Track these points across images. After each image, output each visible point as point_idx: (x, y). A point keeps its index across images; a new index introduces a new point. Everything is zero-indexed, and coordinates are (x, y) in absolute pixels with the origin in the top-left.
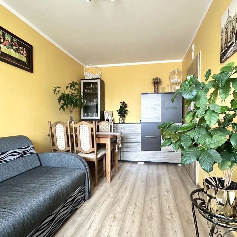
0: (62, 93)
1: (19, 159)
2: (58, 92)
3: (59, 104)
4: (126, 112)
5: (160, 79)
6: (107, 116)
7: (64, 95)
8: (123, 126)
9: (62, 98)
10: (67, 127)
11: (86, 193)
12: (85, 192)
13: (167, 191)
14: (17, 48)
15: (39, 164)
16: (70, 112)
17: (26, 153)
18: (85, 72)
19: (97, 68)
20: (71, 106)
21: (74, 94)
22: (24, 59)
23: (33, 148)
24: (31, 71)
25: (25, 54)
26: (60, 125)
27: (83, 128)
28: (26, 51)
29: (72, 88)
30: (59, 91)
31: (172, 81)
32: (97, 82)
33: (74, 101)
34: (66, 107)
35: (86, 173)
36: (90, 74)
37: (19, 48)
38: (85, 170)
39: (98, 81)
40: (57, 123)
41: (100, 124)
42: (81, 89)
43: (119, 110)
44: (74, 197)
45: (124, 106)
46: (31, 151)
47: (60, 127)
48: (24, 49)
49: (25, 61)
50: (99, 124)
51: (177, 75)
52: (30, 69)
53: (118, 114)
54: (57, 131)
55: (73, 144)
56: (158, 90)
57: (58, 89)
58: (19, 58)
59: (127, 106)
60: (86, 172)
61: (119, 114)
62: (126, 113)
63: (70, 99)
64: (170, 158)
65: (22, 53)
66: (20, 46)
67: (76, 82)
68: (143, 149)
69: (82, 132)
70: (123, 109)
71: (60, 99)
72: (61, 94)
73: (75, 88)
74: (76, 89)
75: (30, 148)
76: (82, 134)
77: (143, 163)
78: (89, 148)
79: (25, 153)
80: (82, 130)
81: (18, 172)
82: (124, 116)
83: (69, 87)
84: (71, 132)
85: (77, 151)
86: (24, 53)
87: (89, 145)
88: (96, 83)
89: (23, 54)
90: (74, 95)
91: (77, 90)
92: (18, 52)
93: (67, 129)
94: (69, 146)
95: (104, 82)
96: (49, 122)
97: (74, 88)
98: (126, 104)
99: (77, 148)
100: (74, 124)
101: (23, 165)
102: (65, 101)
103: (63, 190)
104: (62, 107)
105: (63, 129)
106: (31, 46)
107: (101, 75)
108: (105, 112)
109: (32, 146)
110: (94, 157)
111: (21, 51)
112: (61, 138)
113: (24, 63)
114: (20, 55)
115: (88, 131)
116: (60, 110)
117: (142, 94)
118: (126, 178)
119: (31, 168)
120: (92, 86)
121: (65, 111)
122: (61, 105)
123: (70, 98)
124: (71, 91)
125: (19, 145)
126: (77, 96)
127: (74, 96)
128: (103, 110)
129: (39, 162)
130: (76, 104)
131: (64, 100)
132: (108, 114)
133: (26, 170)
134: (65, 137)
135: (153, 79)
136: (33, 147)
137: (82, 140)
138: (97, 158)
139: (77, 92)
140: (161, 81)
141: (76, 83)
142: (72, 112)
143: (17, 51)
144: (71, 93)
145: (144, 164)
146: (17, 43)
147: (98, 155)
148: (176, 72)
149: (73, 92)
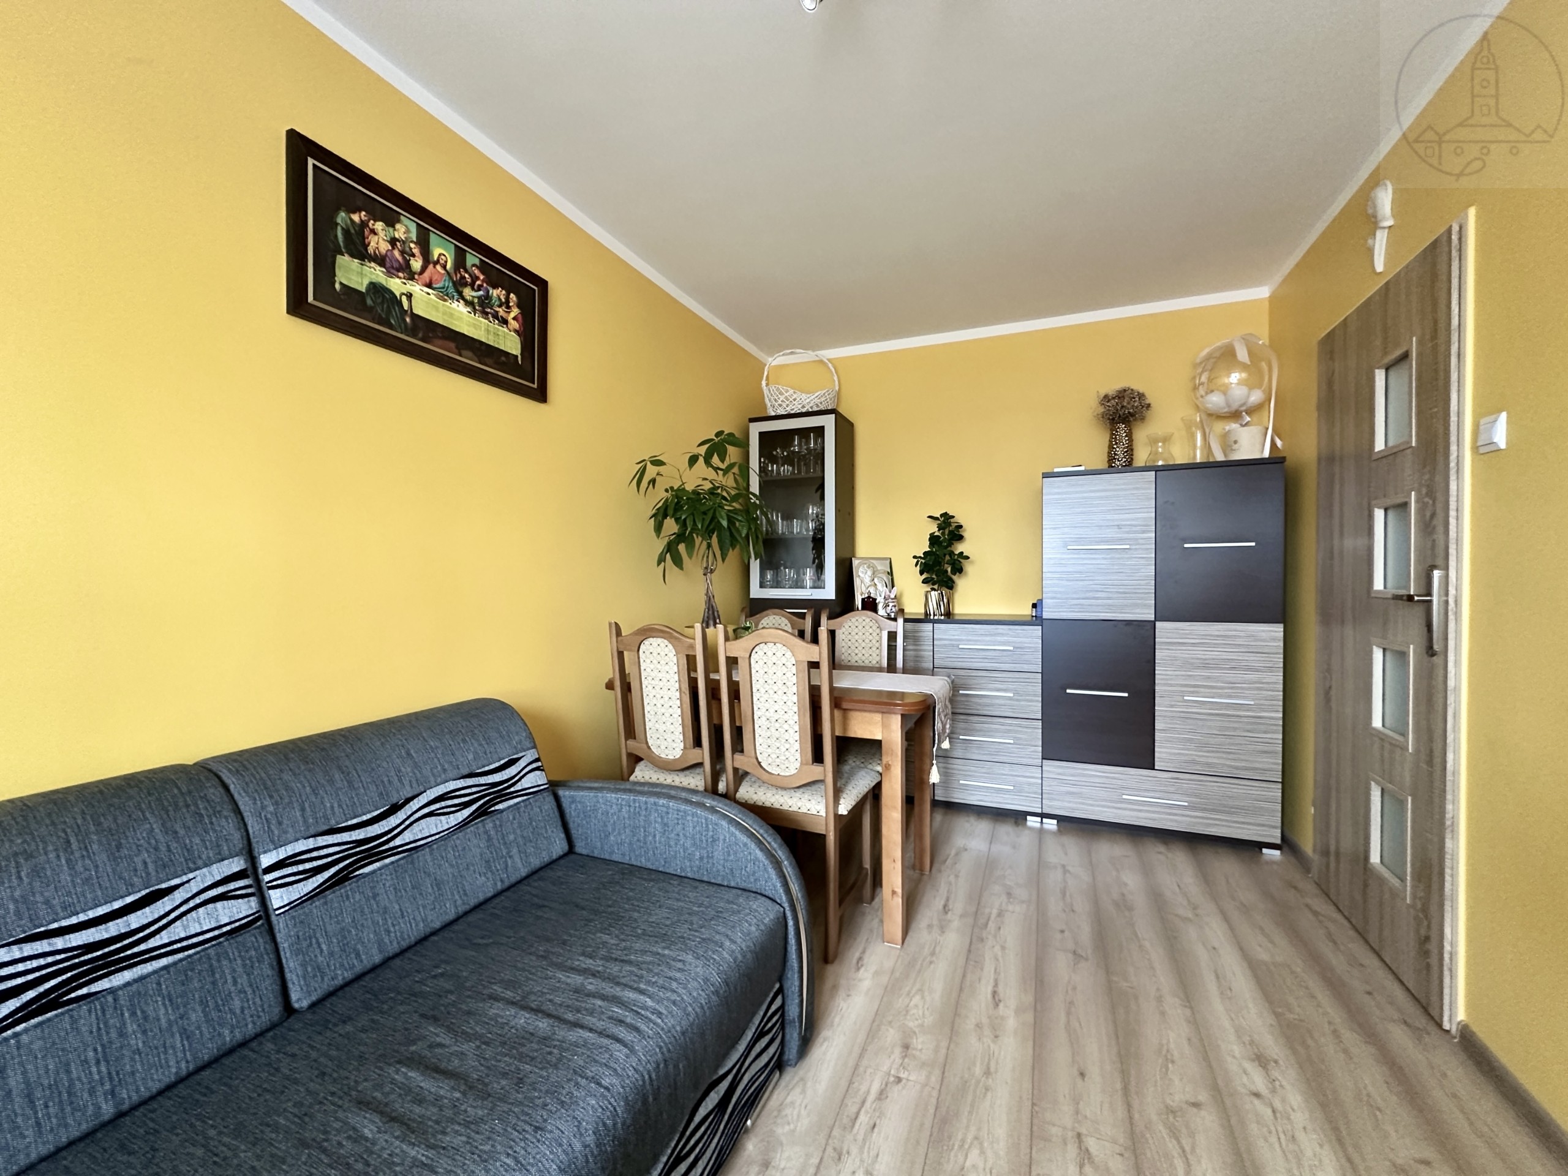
0: (672, 488)
1: (471, 829)
2: (653, 482)
3: (658, 536)
4: (958, 565)
5: (1141, 396)
6: (867, 580)
7: (680, 494)
8: (946, 632)
9: (670, 511)
10: (691, 653)
11: (787, 1031)
12: (783, 1027)
13: (1262, 1060)
14: (481, 293)
15: (559, 846)
16: (702, 572)
17: (502, 796)
18: (767, 385)
19: (821, 362)
20: (709, 546)
21: (723, 488)
22: (511, 344)
23: (534, 765)
24: (540, 394)
25: (514, 319)
26: (659, 640)
27: (770, 663)
28: (519, 306)
29: (715, 460)
30: (658, 479)
31: (1215, 400)
32: (822, 428)
33: (725, 523)
34: (687, 548)
35: (791, 923)
36: (791, 391)
37: (488, 296)
38: (786, 905)
39: (828, 422)
40: (647, 632)
41: (841, 626)
42: (748, 463)
43: (925, 553)
44: (730, 1078)
45: (950, 532)
46: (526, 783)
47: (659, 650)
48: (512, 295)
49: (514, 352)
50: (834, 624)
51: (1244, 367)
52: (535, 386)
53: (921, 573)
54: (648, 670)
55: (717, 732)
56: (1130, 451)
57: (651, 471)
58: (491, 337)
59: (965, 534)
60: (789, 914)
61: (925, 576)
62: (959, 570)
63: (705, 513)
64: (1213, 810)
65: (504, 315)
66: (495, 287)
67: (731, 435)
68: (1051, 751)
69: (762, 681)
70: (946, 547)
71: (660, 515)
72: (667, 491)
73: (727, 463)
74: (731, 466)
75: (522, 763)
76: (762, 691)
77: (1055, 822)
78: (798, 765)
79: (501, 793)
80: (762, 672)
81: (459, 902)
82: (950, 585)
83: (701, 460)
84: (711, 668)
85: (736, 770)
86: (512, 315)
87: (797, 746)
88: (820, 431)
89: (505, 322)
90: (725, 494)
91: (736, 470)
92: (487, 314)
93: (691, 661)
94: (698, 743)
95: (851, 425)
96: (610, 624)
97: (722, 461)
98: (961, 527)
99: (737, 756)
100: (727, 639)
101: (487, 862)
102: (684, 525)
103: (676, 1066)
104: (671, 548)
105: (675, 659)
106: (543, 284)
107: (839, 393)
108: (855, 562)
109: (531, 755)
110: (823, 813)
111: (500, 306)
112: (662, 701)
113: (512, 361)
114: (495, 326)
115: (794, 679)
116: (659, 564)
117: (1046, 475)
118: (982, 921)
119: (524, 872)
120: (800, 445)
121: (681, 568)
122: (666, 540)
123: (703, 509)
124: (711, 474)
125: (471, 757)
126: (735, 498)
127: (724, 498)
128: (848, 556)
129: (563, 835)
130: (732, 535)
131: (677, 520)
132: (869, 573)
133: (499, 886)
134: (681, 699)
135: (1106, 398)
136: (537, 760)
137: (764, 719)
138: (838, 817)
139: (736, 480)
140: (1149, 406)
141: (731, 439)
142: (712, 571)
143: (483, 307)
144: (707, 486)
145: (1059, 830)
146: (483, 273)
147: (842, 801)
148: (1242, 354)
149: (720, 478)
